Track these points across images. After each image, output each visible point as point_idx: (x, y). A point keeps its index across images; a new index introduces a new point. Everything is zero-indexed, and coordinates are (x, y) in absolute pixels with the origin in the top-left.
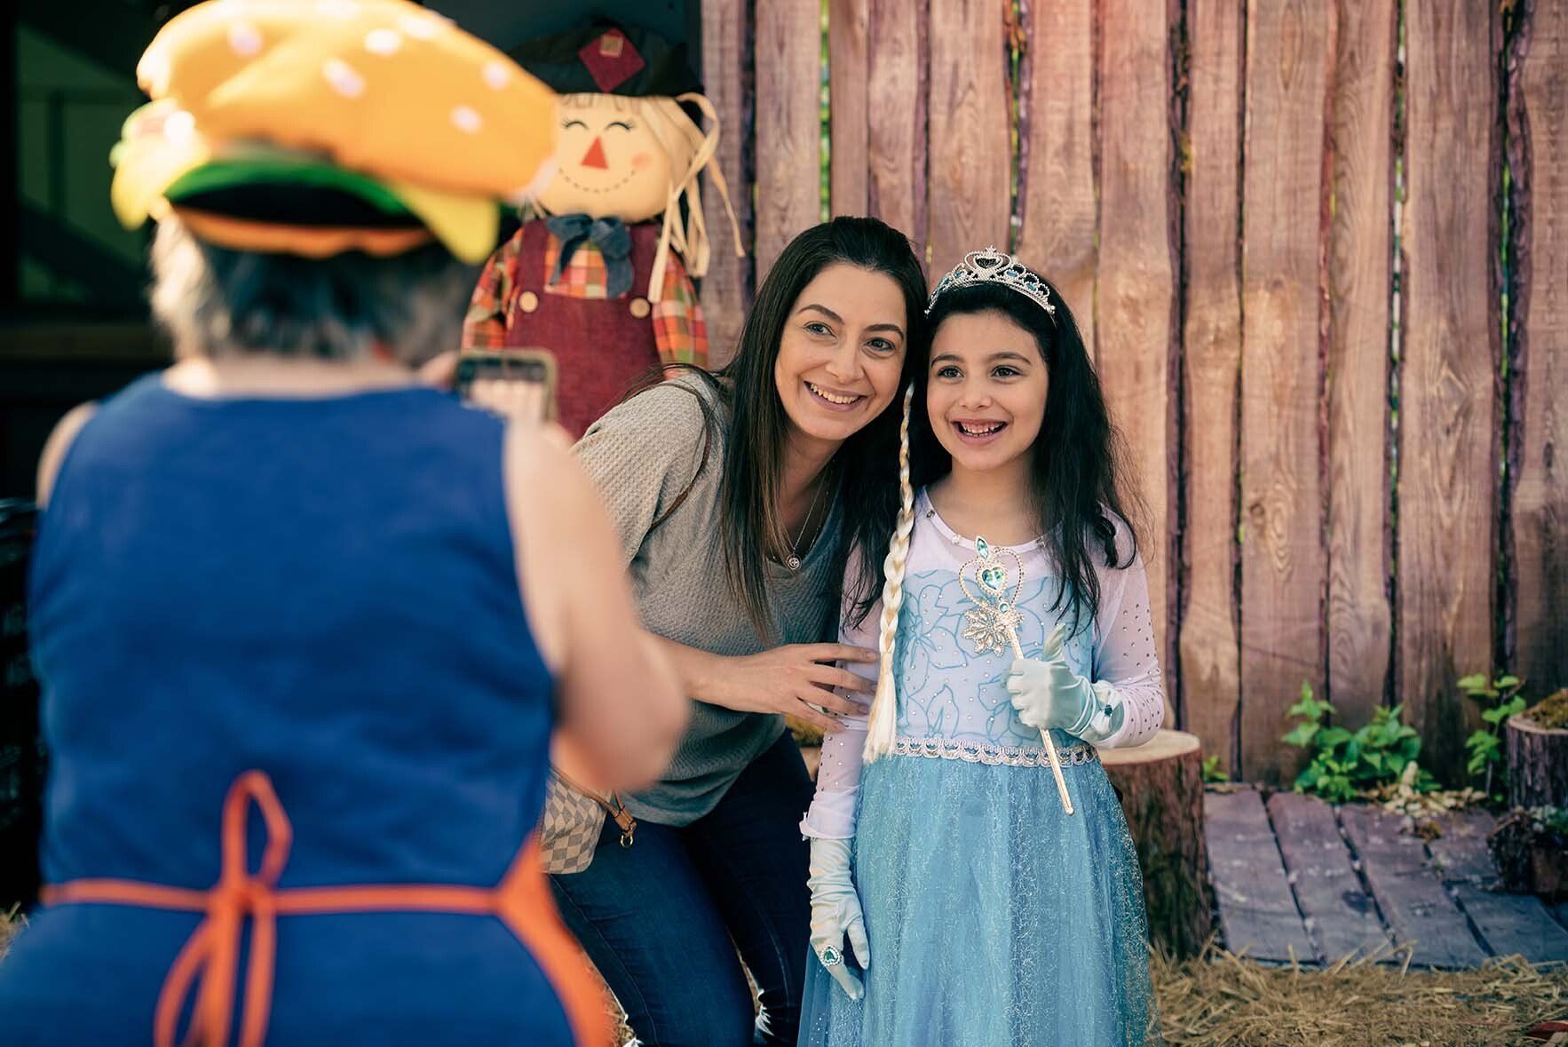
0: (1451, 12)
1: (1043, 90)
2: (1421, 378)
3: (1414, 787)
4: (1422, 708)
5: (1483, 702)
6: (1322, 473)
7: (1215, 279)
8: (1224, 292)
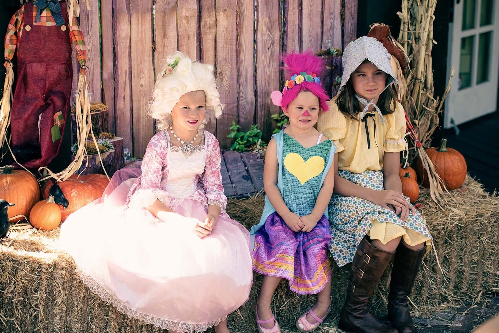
2: (262, 34)
3: (260, 146)
4: (263, 124)
5: (277, 121)
6: (237, 62)
7: (209, 10)
8: (211, 13)
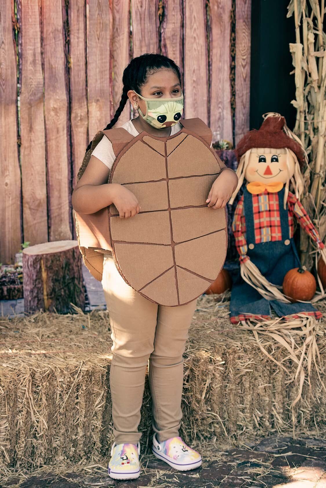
0: (145, 15)
1: (26, 43)
7: (80, 100)
8: (83, 104)
